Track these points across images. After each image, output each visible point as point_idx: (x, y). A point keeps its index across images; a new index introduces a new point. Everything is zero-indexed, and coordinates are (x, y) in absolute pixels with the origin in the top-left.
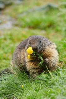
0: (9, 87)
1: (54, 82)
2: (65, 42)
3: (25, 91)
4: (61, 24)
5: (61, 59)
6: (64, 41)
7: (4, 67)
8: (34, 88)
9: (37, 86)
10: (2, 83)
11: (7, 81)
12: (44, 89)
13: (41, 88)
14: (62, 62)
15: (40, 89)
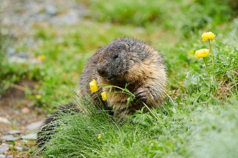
0: (73, 139)
1: (161, 128)
2: (182, 50)
3: (105, 145)
4: (175, 15)
5: (175, 83)
6: (181, 48)
7: (63, 99)
8: (122, 141)
9: (127, 135)
10: (59, 130)
11: (70, 127)
12: (141, 141)
13: (135, 140)
14: (177, 89)
15: (133, 142)
